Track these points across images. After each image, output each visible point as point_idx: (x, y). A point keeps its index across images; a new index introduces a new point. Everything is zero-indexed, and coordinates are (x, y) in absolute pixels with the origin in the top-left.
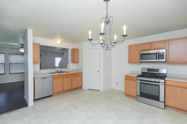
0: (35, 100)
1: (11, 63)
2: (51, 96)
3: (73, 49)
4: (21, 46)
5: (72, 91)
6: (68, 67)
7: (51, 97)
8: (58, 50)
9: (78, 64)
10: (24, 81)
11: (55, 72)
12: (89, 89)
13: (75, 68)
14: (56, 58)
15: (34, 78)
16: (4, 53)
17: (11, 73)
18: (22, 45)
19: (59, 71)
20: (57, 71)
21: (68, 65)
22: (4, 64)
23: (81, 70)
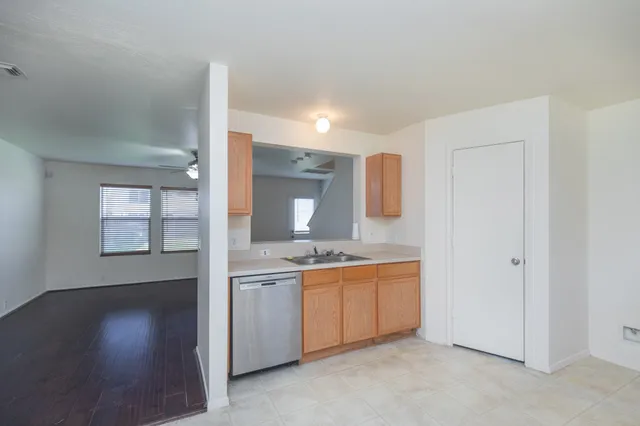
0: (233, 378)
1: (167, 219)
2: (295, 363)
3: (374, 157)
4: (193, 158)
5: (380, 344)
6: (355, 235)
7: (294, 369)
8: (308, 171)
9: (397, 222)
10: (196, 279)
11: (307, 257)
12: (454, 345)
13: (384, 241)
14: (296, 200)
15: (231, 279)
16: (150, 187)
17: (166, 249)
18: (195, 153)
19: (319, 253)
20: (313, 253)
21: (355, 226)
22: (149, 219)
23: (417, 250)
